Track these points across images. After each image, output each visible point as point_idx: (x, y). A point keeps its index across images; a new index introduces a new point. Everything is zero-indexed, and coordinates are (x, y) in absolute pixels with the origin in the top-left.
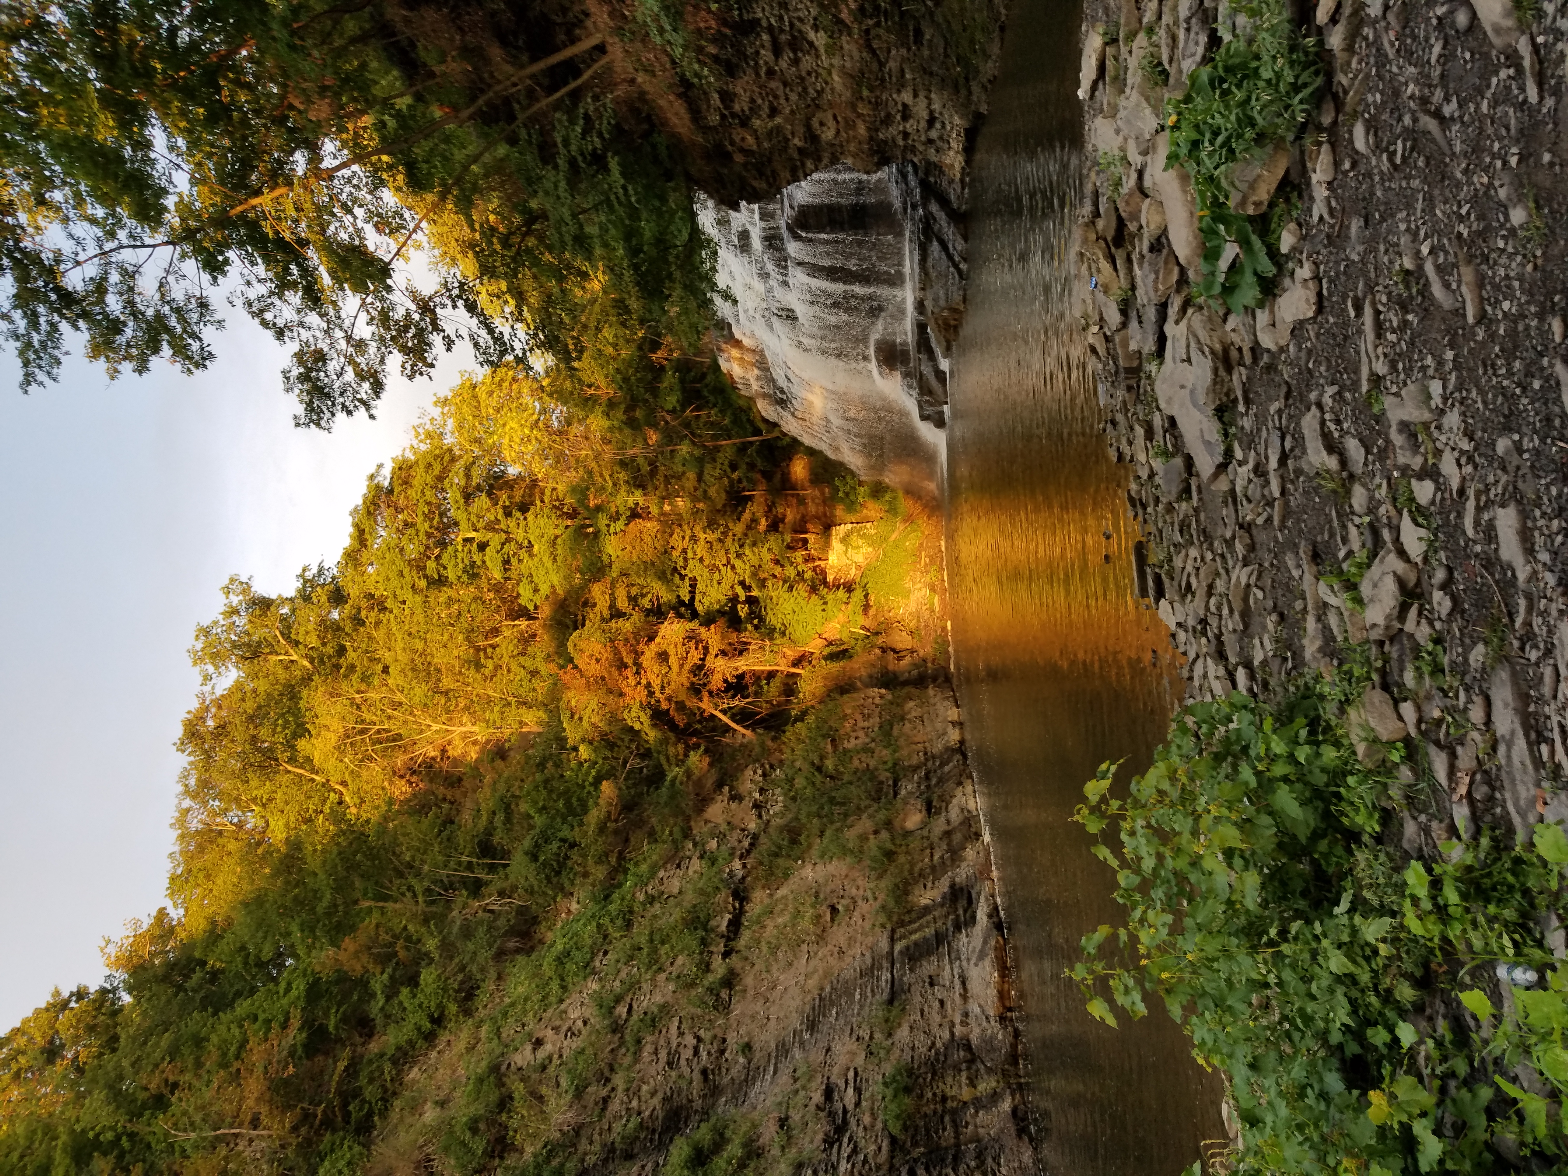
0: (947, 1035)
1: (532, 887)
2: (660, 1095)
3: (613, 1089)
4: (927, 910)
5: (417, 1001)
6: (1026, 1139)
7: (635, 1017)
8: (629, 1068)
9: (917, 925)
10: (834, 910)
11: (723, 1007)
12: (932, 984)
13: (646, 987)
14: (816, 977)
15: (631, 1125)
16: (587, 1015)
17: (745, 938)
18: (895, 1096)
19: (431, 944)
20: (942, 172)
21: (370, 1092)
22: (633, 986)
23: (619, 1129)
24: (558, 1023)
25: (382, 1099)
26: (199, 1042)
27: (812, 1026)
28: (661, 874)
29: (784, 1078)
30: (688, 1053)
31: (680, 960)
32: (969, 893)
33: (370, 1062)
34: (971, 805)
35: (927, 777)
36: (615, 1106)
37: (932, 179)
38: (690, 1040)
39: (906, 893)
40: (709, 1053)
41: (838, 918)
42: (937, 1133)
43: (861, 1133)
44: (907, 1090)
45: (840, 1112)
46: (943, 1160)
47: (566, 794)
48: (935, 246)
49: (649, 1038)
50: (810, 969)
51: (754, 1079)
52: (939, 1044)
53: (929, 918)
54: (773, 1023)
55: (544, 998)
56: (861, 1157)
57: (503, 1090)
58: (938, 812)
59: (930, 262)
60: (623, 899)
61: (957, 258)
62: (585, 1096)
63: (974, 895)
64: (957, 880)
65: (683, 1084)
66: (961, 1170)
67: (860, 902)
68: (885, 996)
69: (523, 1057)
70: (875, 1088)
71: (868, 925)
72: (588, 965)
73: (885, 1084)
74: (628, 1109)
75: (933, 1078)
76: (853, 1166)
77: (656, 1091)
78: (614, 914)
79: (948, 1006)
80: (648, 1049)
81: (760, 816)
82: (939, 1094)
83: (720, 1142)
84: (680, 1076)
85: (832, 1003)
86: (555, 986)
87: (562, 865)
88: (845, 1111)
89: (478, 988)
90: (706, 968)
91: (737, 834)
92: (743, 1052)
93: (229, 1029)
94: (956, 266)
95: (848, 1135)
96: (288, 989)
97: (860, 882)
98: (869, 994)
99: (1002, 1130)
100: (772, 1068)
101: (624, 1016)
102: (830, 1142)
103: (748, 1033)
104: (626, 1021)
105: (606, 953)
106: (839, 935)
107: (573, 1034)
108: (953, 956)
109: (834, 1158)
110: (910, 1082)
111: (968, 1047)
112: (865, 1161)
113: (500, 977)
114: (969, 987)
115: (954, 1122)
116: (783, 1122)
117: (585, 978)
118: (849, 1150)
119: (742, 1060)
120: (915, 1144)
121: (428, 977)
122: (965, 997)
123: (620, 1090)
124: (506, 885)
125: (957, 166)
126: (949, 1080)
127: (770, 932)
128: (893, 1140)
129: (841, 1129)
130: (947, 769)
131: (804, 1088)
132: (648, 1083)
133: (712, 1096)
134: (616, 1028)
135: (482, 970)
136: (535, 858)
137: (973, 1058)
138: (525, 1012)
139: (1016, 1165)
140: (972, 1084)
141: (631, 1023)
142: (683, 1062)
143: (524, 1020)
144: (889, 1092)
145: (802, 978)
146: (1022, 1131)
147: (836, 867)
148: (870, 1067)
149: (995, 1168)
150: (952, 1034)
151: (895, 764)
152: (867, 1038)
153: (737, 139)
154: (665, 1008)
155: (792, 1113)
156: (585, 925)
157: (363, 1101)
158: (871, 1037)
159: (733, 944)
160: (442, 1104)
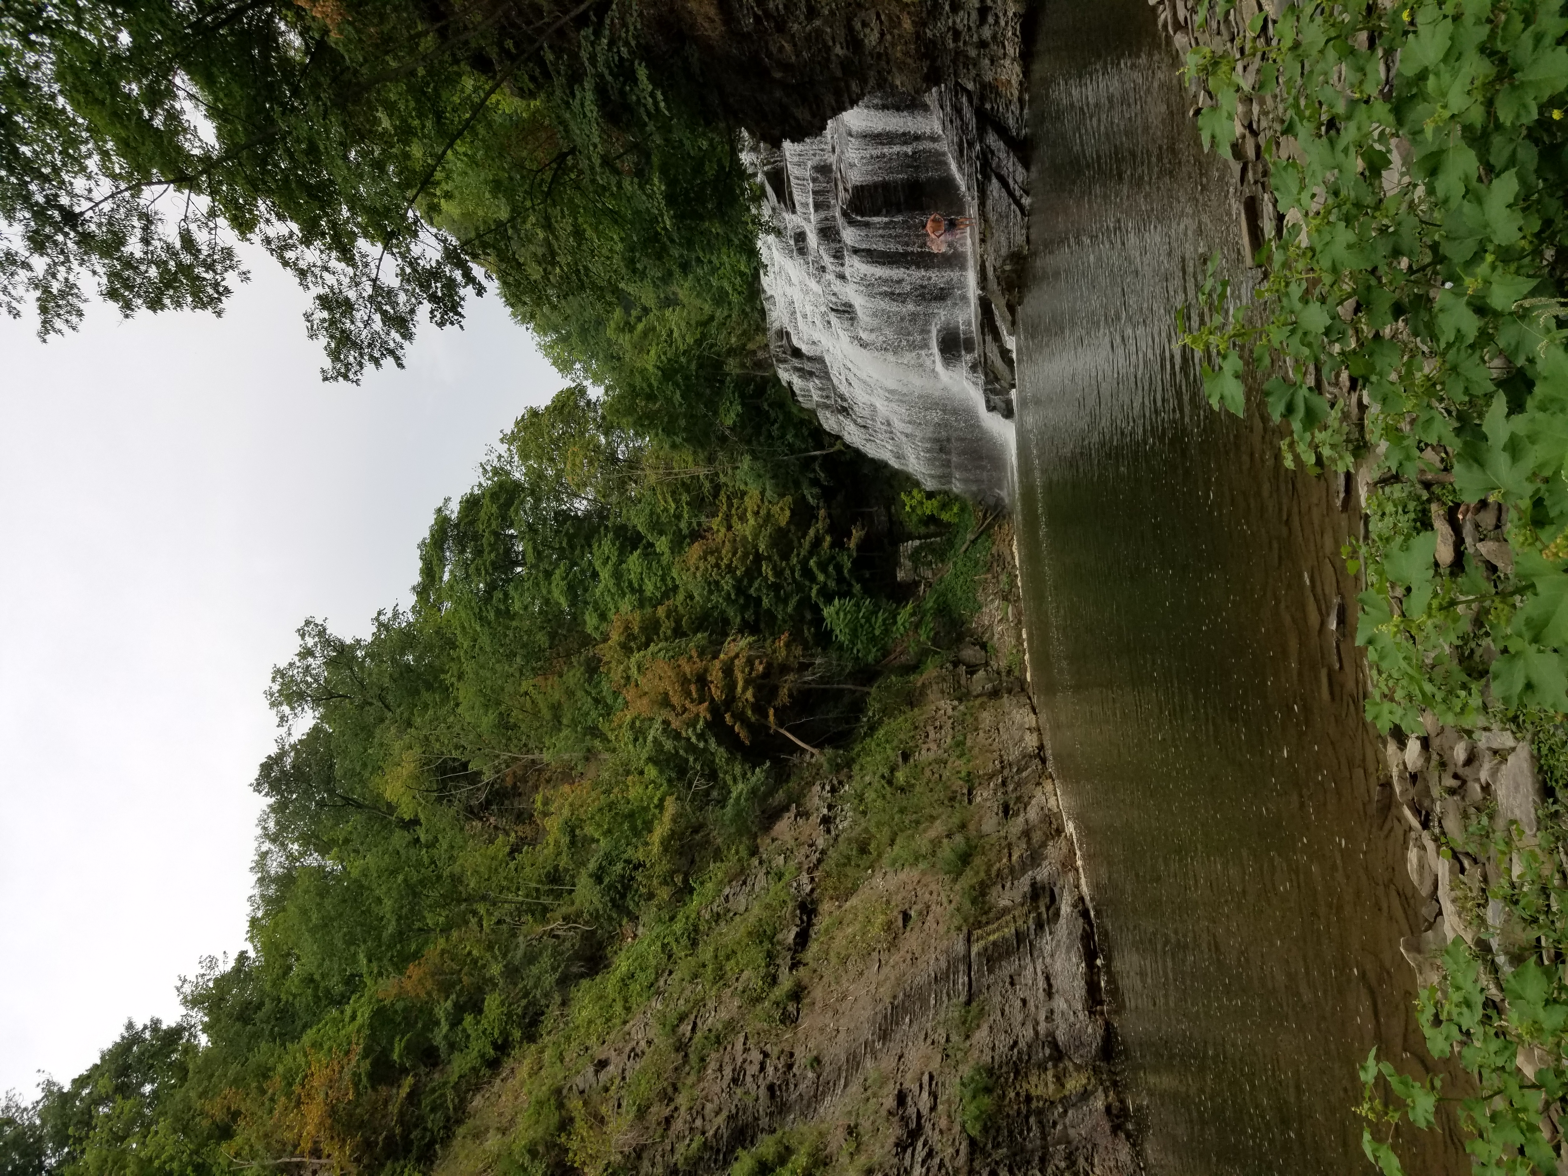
0: (1029, 1033)
1: (597, 911)
2: (725, 1114)
3: (676, 1109)
4: (1005, 911)
5: (480, 1027)
6: (1123, 1136)
7: (699, 1034)
8: (692, 1086)
9: (995, 925)
10: (906, 917)
11: (789, 1020)
12: (1012, 984)
13: (711, 1004)
14: (888, 984)
15: (694, 1145)
16: (650, 1035)
17: (814, 948)
18: (974, 1097)
19: (495, 969)
20: (998, 94)
21: (434, 1121)
22: (700, 1003)
23: (683, 1150)
24: (621, 1045)
25: (445, 1127)
26: (264, 1073)
27: (885, 1035)
28: (727, 890)
29: (855, 1088)
30: (753, 1069)
31: (746, 974)
32: (1052, 891)
33: (433, 1090)
34: (1052, 802)
35: (1004, 783)
36: (678, 1125)
37: (988, 106)
38: (756, 1056)
39: (983, 894)
40: (776, 1069)
41: (911, 924)
42: (1021, 1133)
43: (936, 1136)
44: (988, 1090)
45: (914, 1116)
46: (1028, 1162)
47: (631, 816)
48: (995, 184)
49: (714, 1055)
50: (882, 977)
51: (824, 1093)
52: (1022, 1044)
53: (1008, 917)
54: (842, 1035)
55: (608, 1020)
56: (937, 1160)
57: (563, 1113)
58: (1017, 814)
59: (989, 203)
60: (687, 918)
61: (1018, 193)
62: (649, 1117)
63: (1056, 890)
64: (1038, 878)
65: (750, 1102)
66: (1049, 1171)
67: (933, 907)
68: (963, 998)
69: (586, 1077)
70: (951, 1089)
71: (942, 929)
72: (652, 985)
73: (963, 1084)
74: (691, 1129)
75: (1015, 1078)
76: (928, 1170)
77: (721, 1109)
78: (679, 933)
79: (1031, 1004)
80: (713, 1065)
81: (828, 831)
82: (1023, 1094)
83: (785, 1155)
84: (747, 1093)
85: (906, 1011)
86: (618, 1008)
87: (627, 888)
88: (919, 1116)
89: (543, 1013)
90: (773, 980)
91: (805, 850)
92: (812, 1066)
93: (295, 1059)
94: (1018, 203)
95: (922, 1139)
96: (353, 1018)
97: (933, 887)
98: (945, 998)
99: (1094, 1129)
100: (842, 1081)
101: (688, 1034)
102: (902, 1146)
103: (817, 1047)
104: (690, 1039)
105: (671, 973)
106: (911, 941)
107: (636, 1055)
108: (1036, 954)
109: (907, 1162)
110: (991, 1082)
111: (1054, 1045)
112: (941, 1165)
113: (564, 1003)
114: (1053, 982)
115: (1040, 1122)
116: (851, 1130)
117: (649, 999)
118: (924, 1154)
119: (810, 1075)
120: (997, 1146)
121: (492, 1003)
122: (1049, 993)
123: (683, 1110)
124: (572, 909)
125: (1015, 82)
126: (1034, 1079)
127: (840, 942)
128: (972, 1142)
129: (915, 1134)
130: (1024, 774)
131: (875, 1095)
132: (712, 1101)
133: (780, 1113)
134: (681, 1047)
135: (546, 995)
136: (599, 879)
137: (1058, 1054)
138: (588, 1035)
139: (1112, 1164)
140: (1059, 1080)
141: (695, 1040)
142: (749, 1079)
143: (588, 1043)
144: (968, 1095)
145: (873, 986)
146: (1116, 1129)
147: (909, 875)
148: (947, 1070)
149: (1088, 1169)
150: (1037, 1033)
151: (969, 774)
152: (943, 1041)
153: (774, 50)
154: (731, 1026)
155: (861, 1121)
156: (649, 946)
157: (425, 1129)
158: (948, 1040)
159: (799, 956)
160: (504, 1131)
